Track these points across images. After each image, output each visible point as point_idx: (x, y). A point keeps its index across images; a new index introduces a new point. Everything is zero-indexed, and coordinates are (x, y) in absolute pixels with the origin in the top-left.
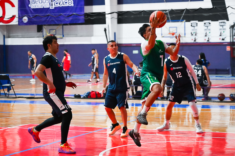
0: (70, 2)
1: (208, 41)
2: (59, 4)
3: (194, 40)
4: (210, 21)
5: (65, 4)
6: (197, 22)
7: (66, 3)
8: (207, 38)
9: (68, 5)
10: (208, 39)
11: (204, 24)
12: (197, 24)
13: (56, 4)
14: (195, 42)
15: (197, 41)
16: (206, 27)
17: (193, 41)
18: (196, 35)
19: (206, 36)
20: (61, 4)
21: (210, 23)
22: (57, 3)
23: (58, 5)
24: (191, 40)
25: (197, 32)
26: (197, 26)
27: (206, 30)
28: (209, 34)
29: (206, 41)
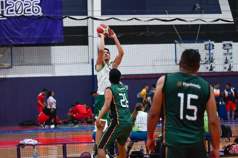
0: (36, 10)
1: (229, 69)
2: (17, 12)
3: (209, 68)
4: (231, 43)
5: (26, 12)
6: (213, 43)
7: (29, 10)
8: (227, 66)
9: (33, 14)
10: (230, 66)
11: (223, 46)
12: (213, 46)
13: (9, 12)
14: (211, 71)
15: (214, 70)
16: (227, 51)
17: (208, 71)
18: (212, 61)
19: (226, 63)
20: (19, 12)
21: (231, 45)
22: (12, 11)
23: (14, 14)
24: (206, 69)
25: (214, 58)
26: (213, 48)
27: (225, 54)
28: (231, 60)
29: (226, 70)
